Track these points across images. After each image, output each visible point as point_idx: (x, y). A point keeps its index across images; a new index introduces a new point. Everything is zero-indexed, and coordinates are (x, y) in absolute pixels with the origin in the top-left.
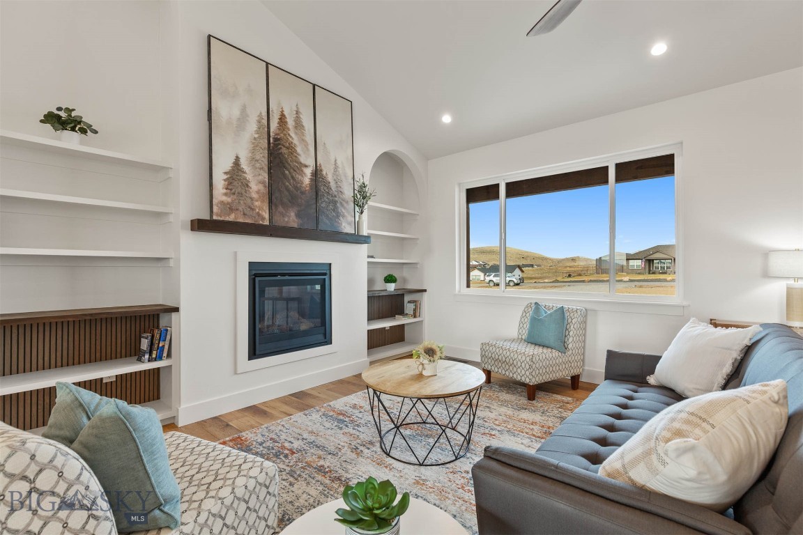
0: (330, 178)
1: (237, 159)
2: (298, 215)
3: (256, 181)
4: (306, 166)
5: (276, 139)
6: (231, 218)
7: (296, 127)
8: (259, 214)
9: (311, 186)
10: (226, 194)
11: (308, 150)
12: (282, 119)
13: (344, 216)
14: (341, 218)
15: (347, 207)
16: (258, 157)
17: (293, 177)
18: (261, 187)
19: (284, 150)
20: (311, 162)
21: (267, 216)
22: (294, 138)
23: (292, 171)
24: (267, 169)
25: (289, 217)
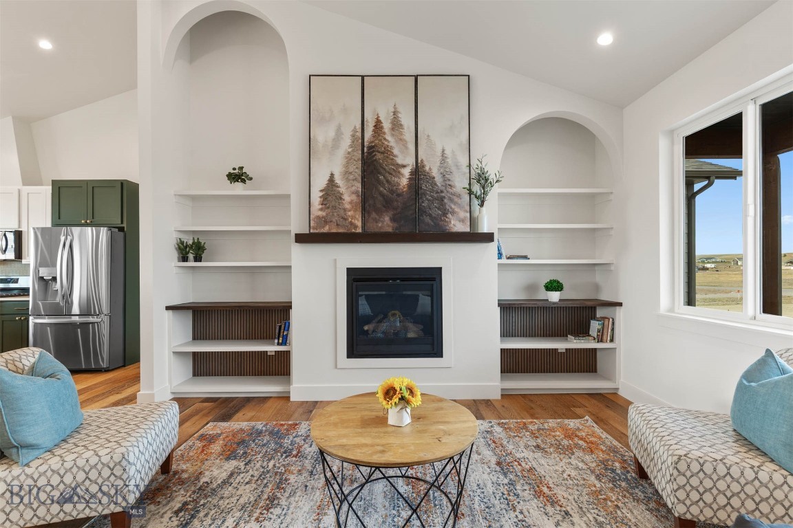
0: (435, 173)
1: (332, 175)
2: (393, 219)
3: (349, 193)
4: (404, 166)
5: (370, 148)
6: (326, 229)
7: (393, 129)
8: (351, 223)
9: (409, 186)
10: (321, 209)
11: (407, 148)
12: (378, 125)
13: (453, 213)
14: (449, 216)
15: (459, 201)
16: (351, 169)
17: (388, 181)
18: (354, 197)
19: (379, 156)
20: (410, 161)
21: (359, 224)
22: (390, 139)
23: (387, 175)
24: (360, 179)
25: (383, 222)
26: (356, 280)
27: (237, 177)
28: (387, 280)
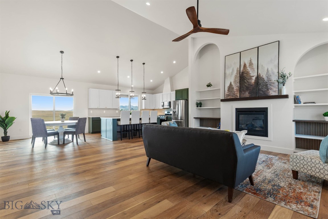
0: (264, 77)
1: (231, 82)
2: (249, 93)
3: (236, 87)
4: (253, 76)
5: (242, 73)
6: (229, 98)
7: (250, 66)
8: (236, 95)
9: (255, 82)
10: (228, 92)
11: (254, 70)
12: (245, 66)
13: (271, 89)
14: (270, 90)
15: (274, 85)
16: (236, 80)
17: (248, 82)
18: (237, 88)
19: (245, 75)
20: (255, 74)
21: (238, 95)
22: (249, 69)
23: (247, 80)
24: (239, 82)
25: (246, 94)
26: (238, 112)
27: (209, 86)
28: (253, 111)
